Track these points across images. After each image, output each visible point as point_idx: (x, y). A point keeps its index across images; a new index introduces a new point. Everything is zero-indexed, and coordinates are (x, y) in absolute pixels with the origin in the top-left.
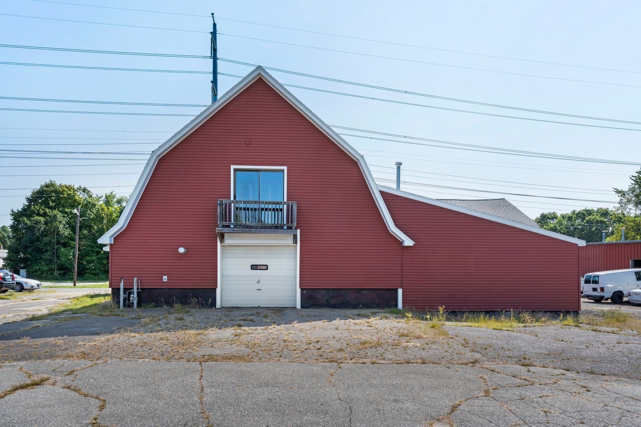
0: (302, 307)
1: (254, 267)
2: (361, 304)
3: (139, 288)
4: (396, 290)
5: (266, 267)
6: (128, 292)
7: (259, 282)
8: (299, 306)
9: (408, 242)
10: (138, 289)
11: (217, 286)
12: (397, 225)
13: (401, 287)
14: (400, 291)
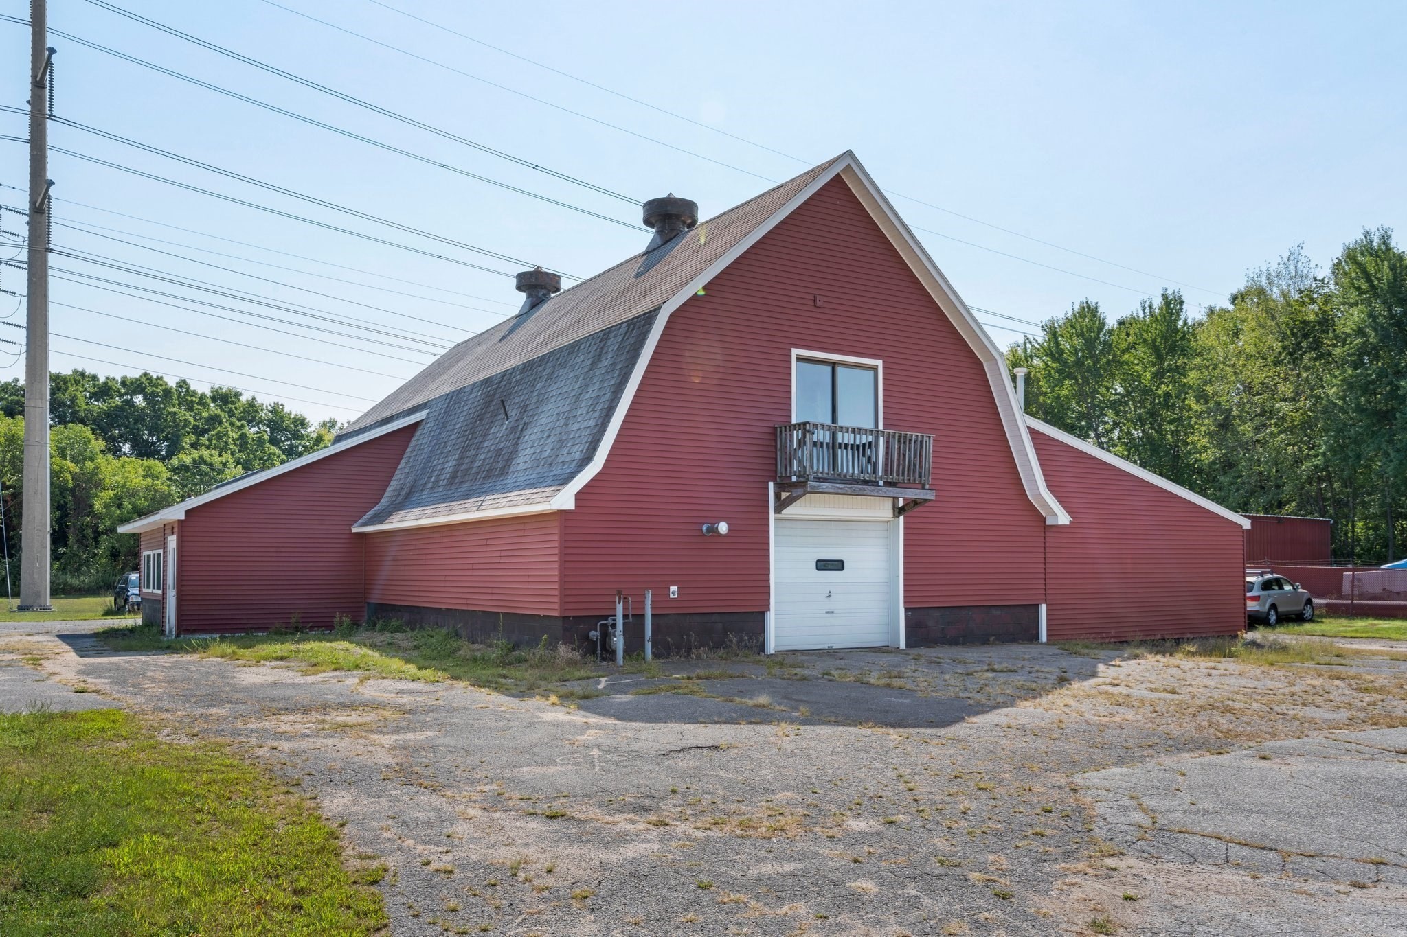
0: (908, 645)
1: (823, 565)
2: (993, 635)
3: (628, 615)
4: (1037, 606)
5: (840, 564)
6: (601, 625)
7: (829, 596)
8: (903, 645)
9: (1063, 519)
10: (625, 617)
11: (768, 605)
12: (1050, 487)
13: (1046, 601)
14: (1043, 609)
